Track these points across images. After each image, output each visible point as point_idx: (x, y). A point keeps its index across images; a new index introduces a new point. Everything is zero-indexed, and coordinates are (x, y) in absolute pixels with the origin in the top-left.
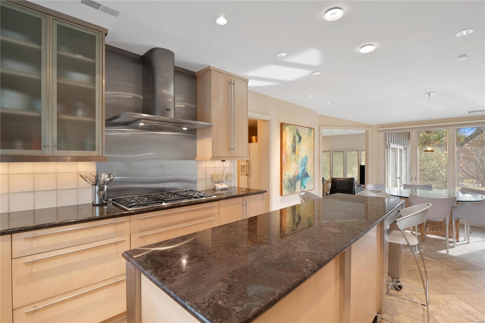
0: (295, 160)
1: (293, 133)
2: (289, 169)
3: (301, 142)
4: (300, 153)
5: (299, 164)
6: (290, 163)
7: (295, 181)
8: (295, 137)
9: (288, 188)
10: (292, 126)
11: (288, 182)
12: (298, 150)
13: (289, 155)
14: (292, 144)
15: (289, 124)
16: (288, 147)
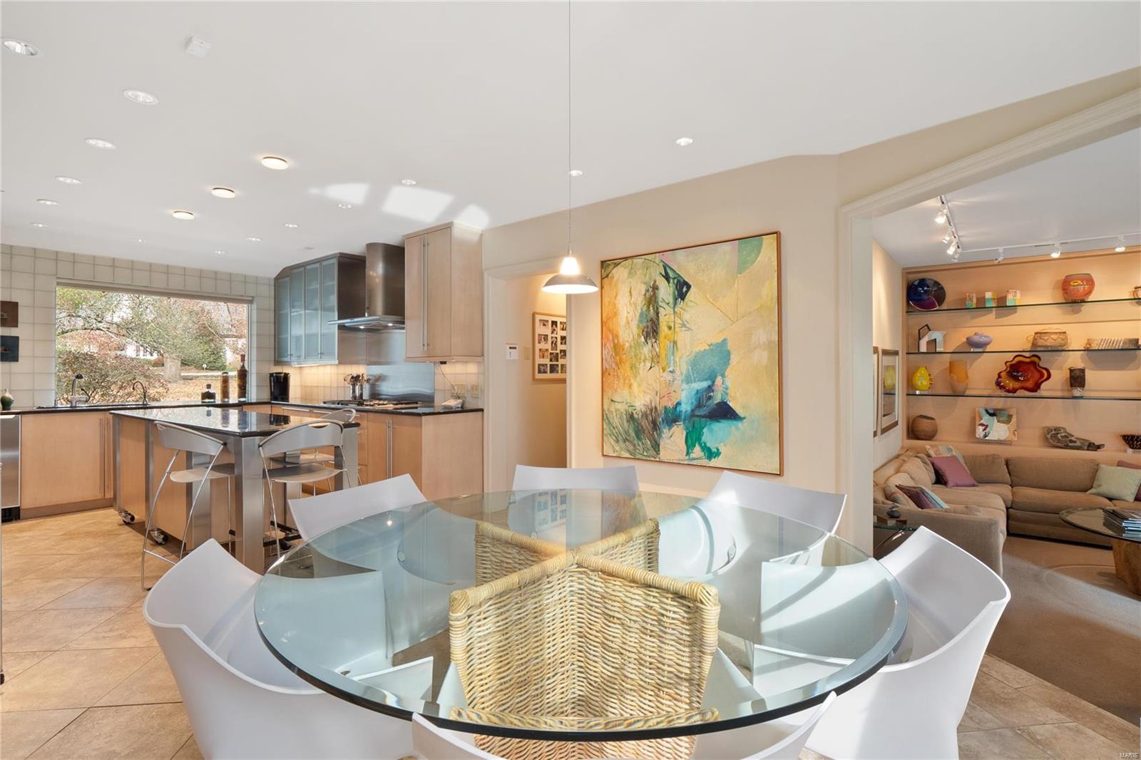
0: (656, 359)
1: (647, 279)
2: (630, 386)
3: (686, 300)
4: (683, 337)
5: (678, 372)
6: (633, 367)
7: (654, 423)
8: (655, 288)
9: (625, 440)
10: (639, 261)
11: (625, 421)
12: (670, 328)
13: (627, 345)
14: (641, 314)
15: (626, 258)
16: (623, 322)
